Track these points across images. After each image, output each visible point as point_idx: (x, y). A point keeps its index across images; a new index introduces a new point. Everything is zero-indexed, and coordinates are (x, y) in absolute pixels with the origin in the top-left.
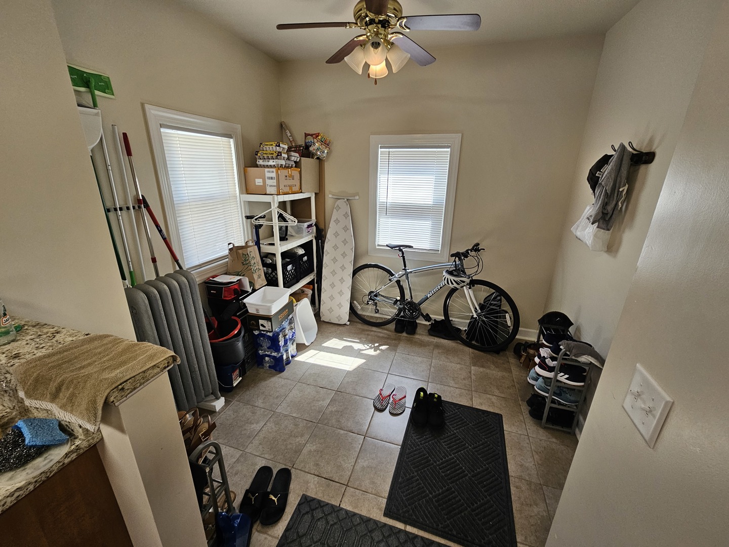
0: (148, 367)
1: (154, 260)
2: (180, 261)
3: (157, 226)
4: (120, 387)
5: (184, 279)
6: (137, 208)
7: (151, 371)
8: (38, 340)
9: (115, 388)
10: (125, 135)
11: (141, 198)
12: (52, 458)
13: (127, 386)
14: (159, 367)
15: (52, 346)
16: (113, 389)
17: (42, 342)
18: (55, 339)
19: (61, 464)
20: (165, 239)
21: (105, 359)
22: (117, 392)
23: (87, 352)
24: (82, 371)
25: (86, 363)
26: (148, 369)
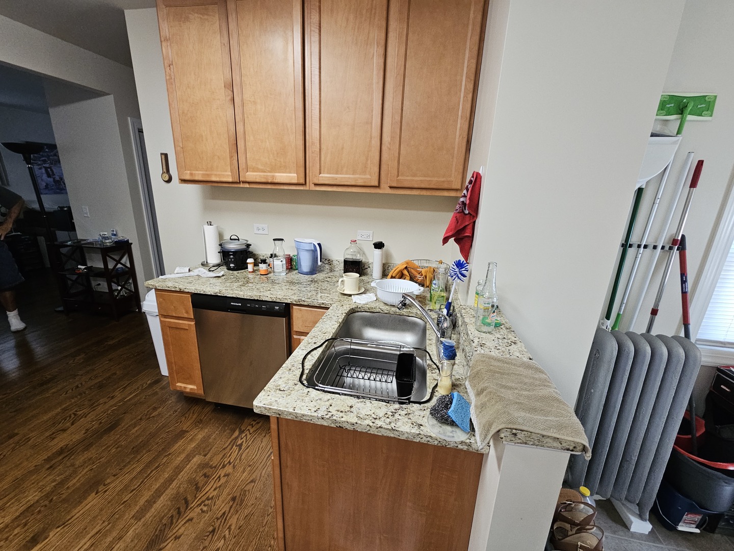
0: (550, 434)
1: (654, 312)
2: (691, 327)
3: (683, 274)
4: (514, 431)
5: (681, 352)
6: (667, 248)
7: (550, 441)
8: (500, 341)
9: (510, 429)
10: (701, 163)
11: (679, 238)
12: (455, 435)
13: (521, 435)
14: (561, 444)
15: (503, 352)
16: (508, 428)
17: (501, 345)
18: (509, 348)
19: (456, 445)
20: (684, 293)
21: (524, 393)
22: (509, 433)
23: (519, 375)
24: (503, 390)
25: (510, 384)
26: (549, 437)
